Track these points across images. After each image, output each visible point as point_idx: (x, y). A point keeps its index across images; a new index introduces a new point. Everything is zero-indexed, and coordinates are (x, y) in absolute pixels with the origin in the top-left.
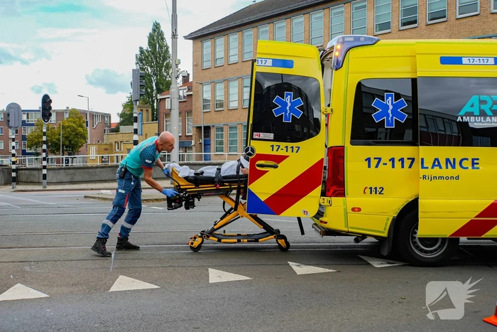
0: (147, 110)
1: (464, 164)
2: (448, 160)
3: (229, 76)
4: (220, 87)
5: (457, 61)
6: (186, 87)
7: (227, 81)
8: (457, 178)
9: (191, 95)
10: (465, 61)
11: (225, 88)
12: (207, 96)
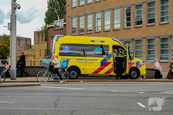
0: (42, 35)
1: (94, 60)
2: (91, 60)
3: (87, 12)
4: (82, 19)
5: (94, 41)
6: (63, 20)
7: (86, 15)
8: (93, 63)
9: (66, 24)
10: (95, 41)
11: (85, 20)
12: (75, 25)
